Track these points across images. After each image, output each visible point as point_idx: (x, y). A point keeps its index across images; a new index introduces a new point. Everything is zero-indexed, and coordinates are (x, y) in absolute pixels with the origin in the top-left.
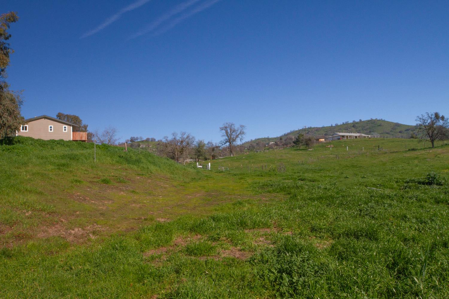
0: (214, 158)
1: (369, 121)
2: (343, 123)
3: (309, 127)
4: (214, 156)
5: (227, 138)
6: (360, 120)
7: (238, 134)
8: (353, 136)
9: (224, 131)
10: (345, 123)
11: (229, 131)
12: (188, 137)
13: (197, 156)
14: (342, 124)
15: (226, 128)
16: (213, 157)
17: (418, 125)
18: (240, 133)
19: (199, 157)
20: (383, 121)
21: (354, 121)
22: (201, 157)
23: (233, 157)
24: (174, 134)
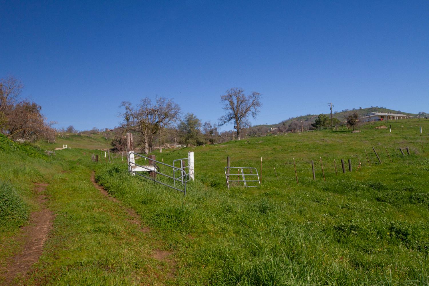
0: (213, 143)
1: (369, 109)
2: (343, 111)
3: (308, 114)
4: (212, 141)
5: (231, 111)
6: (360, 108)
7: (249, 105)
8: (396, 116)
9: (227, 102)
10: (344, 111)
11: (235, 102)
12: (169, 106)
13: (185, 139)
14: (341, 111)
15: (231, 96)
16: (210, 141)
17: (421, 113)
18: (252, 104)
19: (187, 140)
20: (384, 109)
21: (354, 109)
22: (190, 141)
23: (240, 141)
24: (145, 100)
